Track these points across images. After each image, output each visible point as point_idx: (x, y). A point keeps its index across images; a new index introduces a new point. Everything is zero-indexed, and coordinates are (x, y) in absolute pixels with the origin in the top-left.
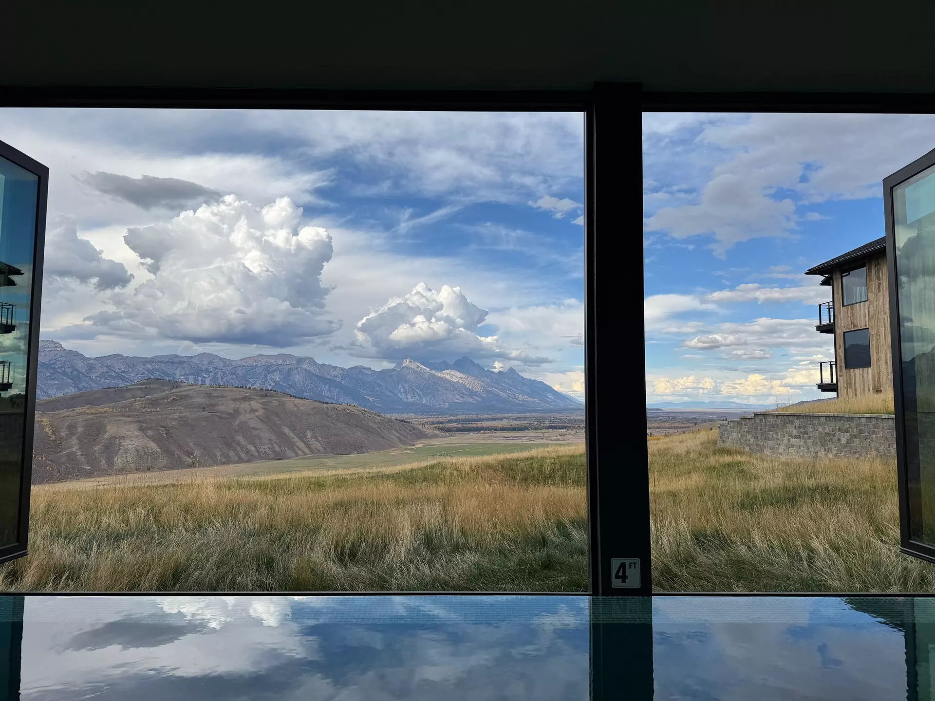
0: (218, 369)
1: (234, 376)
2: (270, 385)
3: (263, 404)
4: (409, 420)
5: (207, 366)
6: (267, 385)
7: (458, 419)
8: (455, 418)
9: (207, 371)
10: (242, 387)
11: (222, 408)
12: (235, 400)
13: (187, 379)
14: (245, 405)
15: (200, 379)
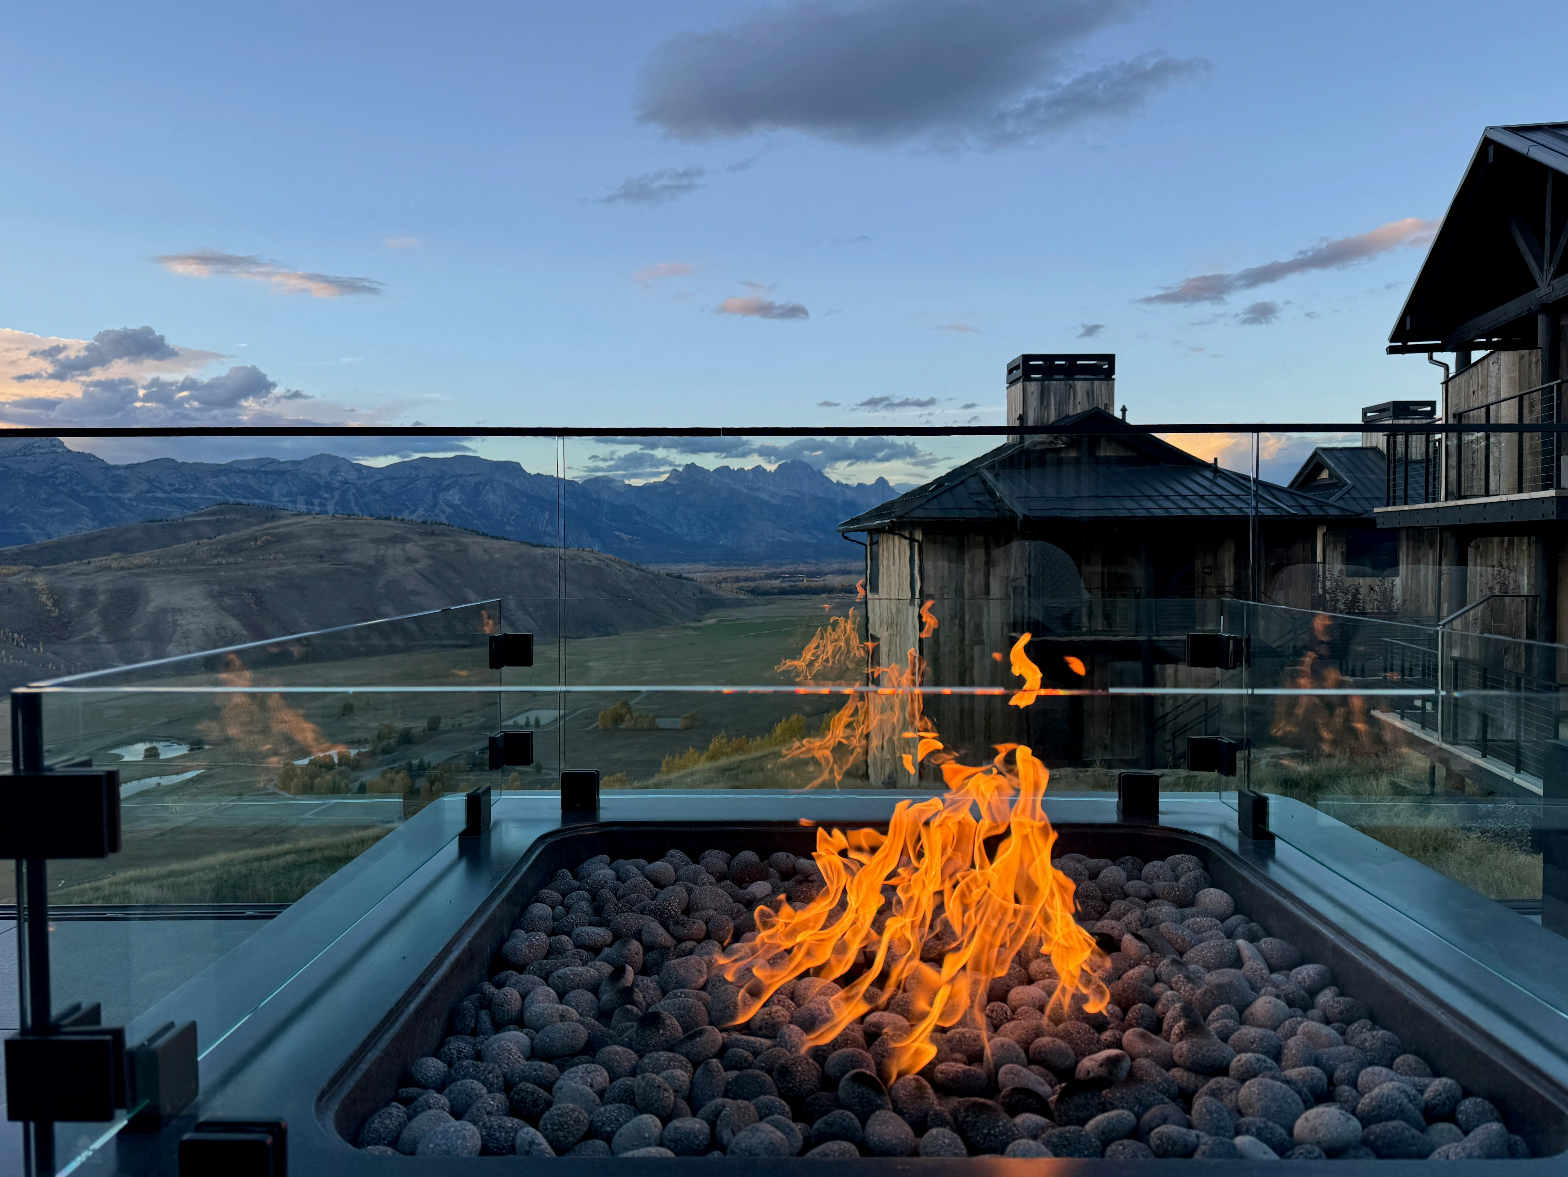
0: (347, 483)
1: (378, 497)
2: (444, 512)
3: (427, 548)
4: (690, 576)
5: (329, 479)
6: (437, 511)
7: (782, 573)
8: (778, 570)
9: (329, 487)
10: (388, 518)
11: (353, 557)
12: (377, 541)
13: (294, 502)
14: (394, 551)
15: (316, 501)
